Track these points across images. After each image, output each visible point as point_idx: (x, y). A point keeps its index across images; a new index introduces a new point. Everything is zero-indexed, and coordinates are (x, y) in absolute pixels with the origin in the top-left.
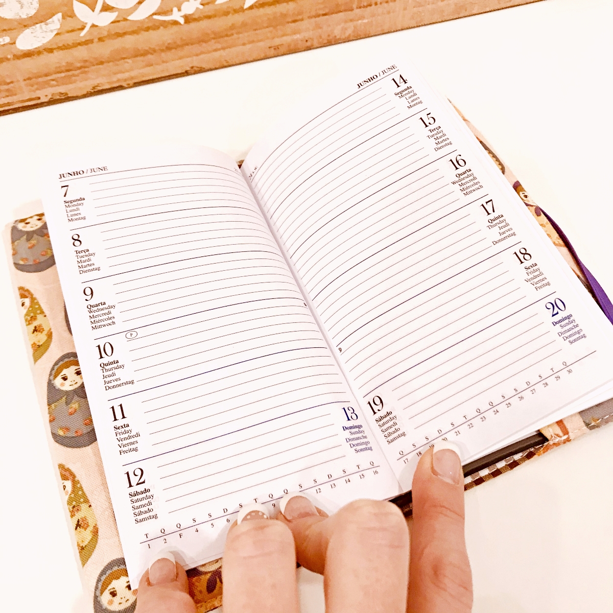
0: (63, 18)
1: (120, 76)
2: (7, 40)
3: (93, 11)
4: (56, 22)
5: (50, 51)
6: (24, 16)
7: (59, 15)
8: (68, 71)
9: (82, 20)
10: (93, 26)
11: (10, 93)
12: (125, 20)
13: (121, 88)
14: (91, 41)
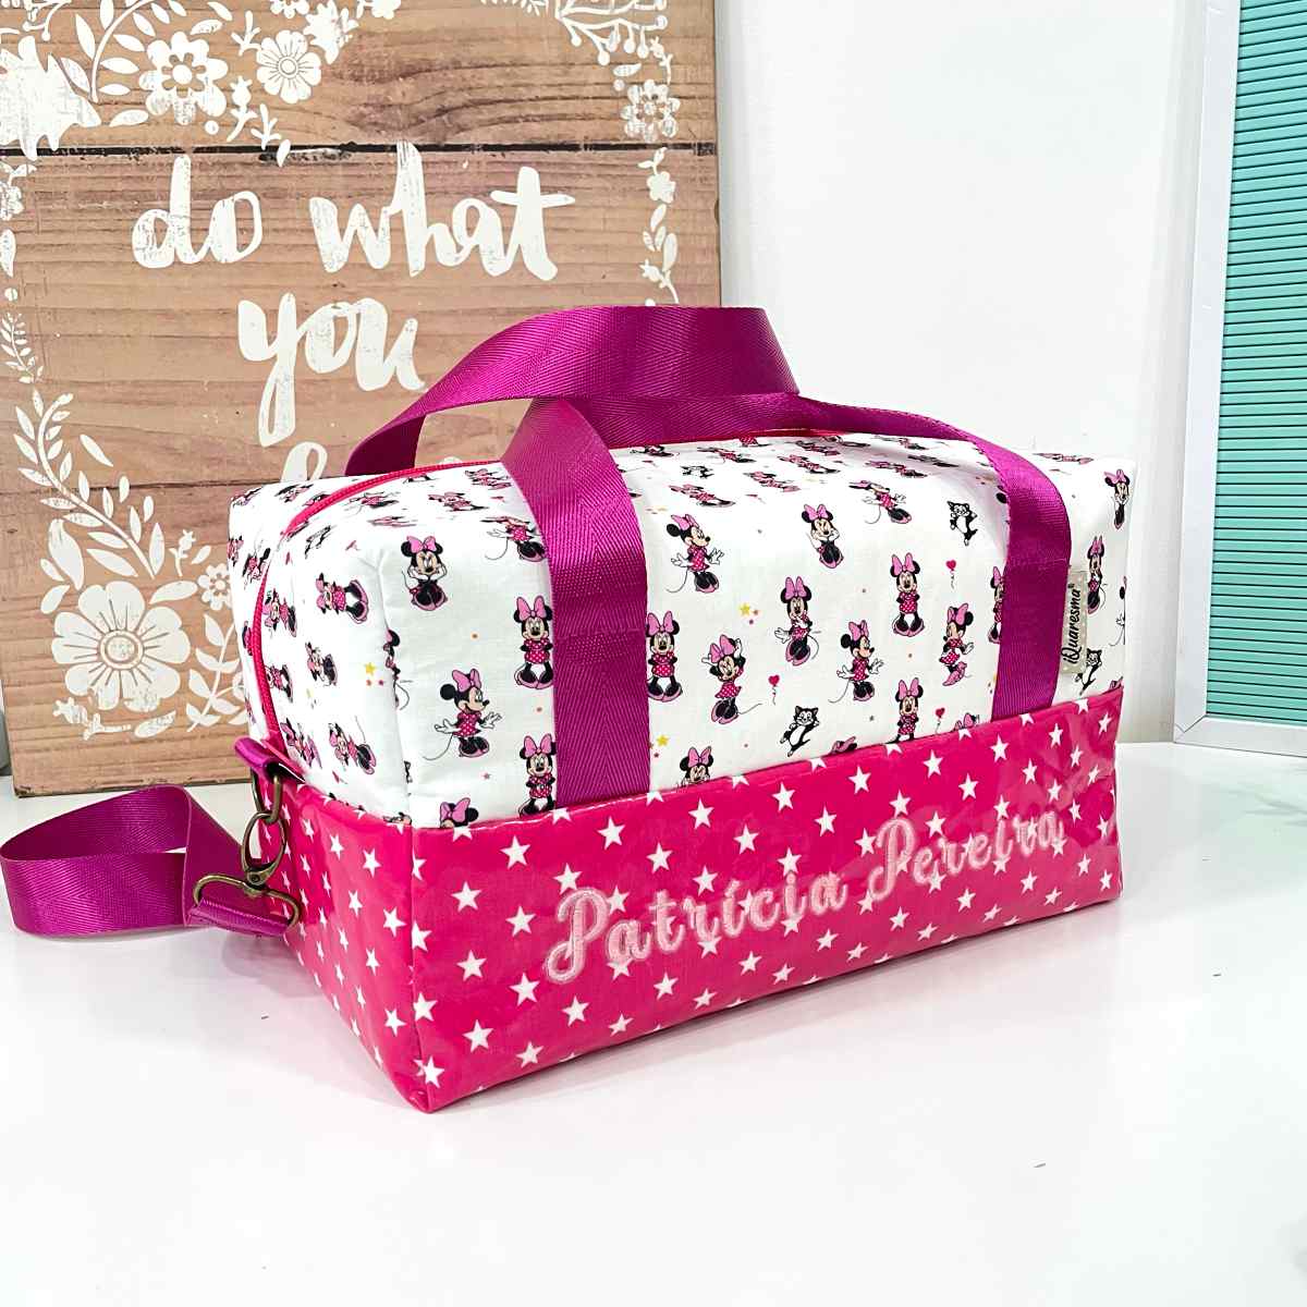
0: (177, 715)
1: (214, 771)
2: (129, 727)
3: (201, 712)
4: (169, 718)
5: (161, 741)
6: (146, 711)
7: (174, 713)
8: (171, 760)
9: (192, 719)
10: (199, 725)
11: (120, 772)
12: (225, 723)
13: (213, 783)
14: (194, 738)
